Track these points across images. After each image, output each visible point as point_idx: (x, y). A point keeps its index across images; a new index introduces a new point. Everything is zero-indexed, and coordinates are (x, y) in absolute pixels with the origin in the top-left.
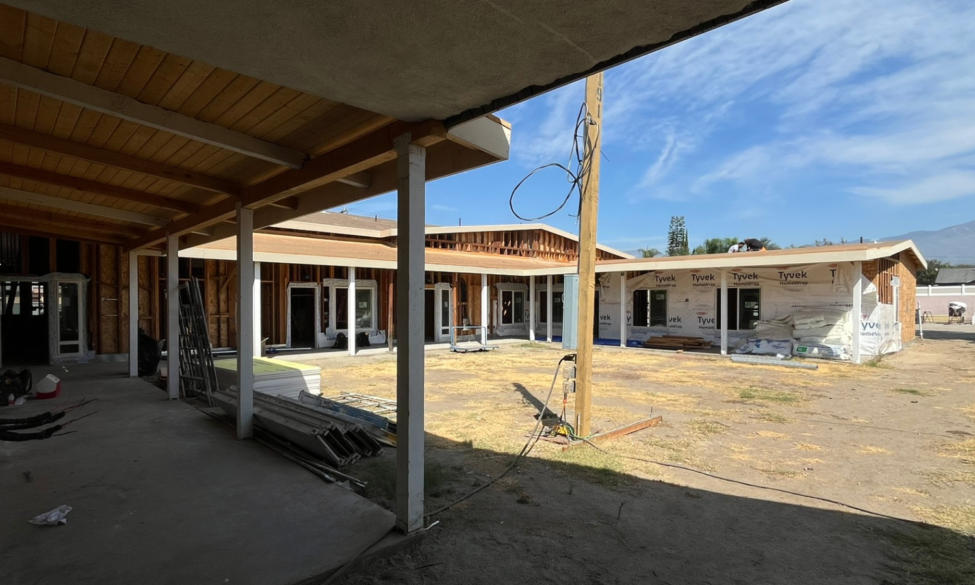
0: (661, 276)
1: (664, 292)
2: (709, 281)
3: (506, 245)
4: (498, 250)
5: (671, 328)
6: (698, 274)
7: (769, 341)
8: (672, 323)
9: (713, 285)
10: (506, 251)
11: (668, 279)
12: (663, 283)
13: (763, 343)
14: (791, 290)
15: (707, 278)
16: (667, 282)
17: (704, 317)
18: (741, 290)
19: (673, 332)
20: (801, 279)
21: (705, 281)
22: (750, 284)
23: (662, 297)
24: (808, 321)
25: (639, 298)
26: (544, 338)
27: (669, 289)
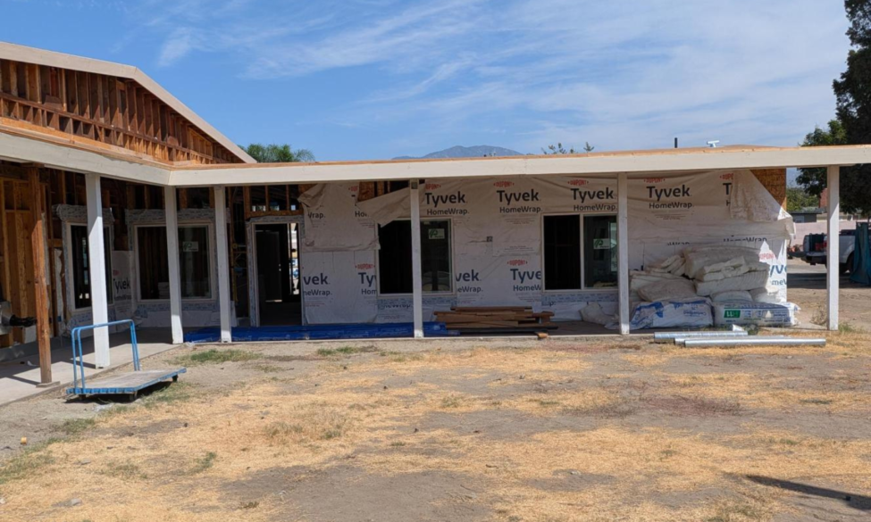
0: (435, 192)
1: (444, 225)
2: (531, 204)
3: (69, 110)
4: (55, 119)
5: (461, 295)
6: (509, 190)
7: (677, 305)
8: (462, 283)
9: (537, 210)
10: (70, 124)
11: (451, 199)
12: (441, 206)
13: (668, 309)
14: (667, 217)
15: (525, 196)
16: (449, 205)
17: (522, 269)
18: (586, 218)
19: (466, 300)
20: (682, 198)
21: (522, 203)
22: (600, 207)
23: (440, 233)
24: (722, 266)
25: (393, 238)
26: (212, 333)
27: (454, 218)
